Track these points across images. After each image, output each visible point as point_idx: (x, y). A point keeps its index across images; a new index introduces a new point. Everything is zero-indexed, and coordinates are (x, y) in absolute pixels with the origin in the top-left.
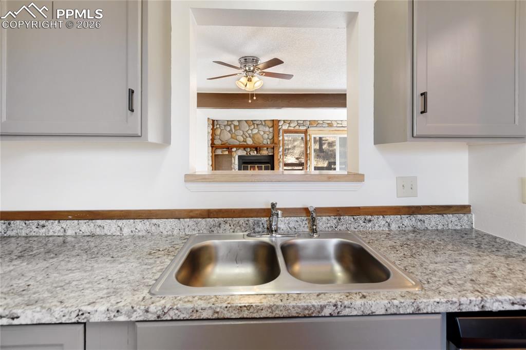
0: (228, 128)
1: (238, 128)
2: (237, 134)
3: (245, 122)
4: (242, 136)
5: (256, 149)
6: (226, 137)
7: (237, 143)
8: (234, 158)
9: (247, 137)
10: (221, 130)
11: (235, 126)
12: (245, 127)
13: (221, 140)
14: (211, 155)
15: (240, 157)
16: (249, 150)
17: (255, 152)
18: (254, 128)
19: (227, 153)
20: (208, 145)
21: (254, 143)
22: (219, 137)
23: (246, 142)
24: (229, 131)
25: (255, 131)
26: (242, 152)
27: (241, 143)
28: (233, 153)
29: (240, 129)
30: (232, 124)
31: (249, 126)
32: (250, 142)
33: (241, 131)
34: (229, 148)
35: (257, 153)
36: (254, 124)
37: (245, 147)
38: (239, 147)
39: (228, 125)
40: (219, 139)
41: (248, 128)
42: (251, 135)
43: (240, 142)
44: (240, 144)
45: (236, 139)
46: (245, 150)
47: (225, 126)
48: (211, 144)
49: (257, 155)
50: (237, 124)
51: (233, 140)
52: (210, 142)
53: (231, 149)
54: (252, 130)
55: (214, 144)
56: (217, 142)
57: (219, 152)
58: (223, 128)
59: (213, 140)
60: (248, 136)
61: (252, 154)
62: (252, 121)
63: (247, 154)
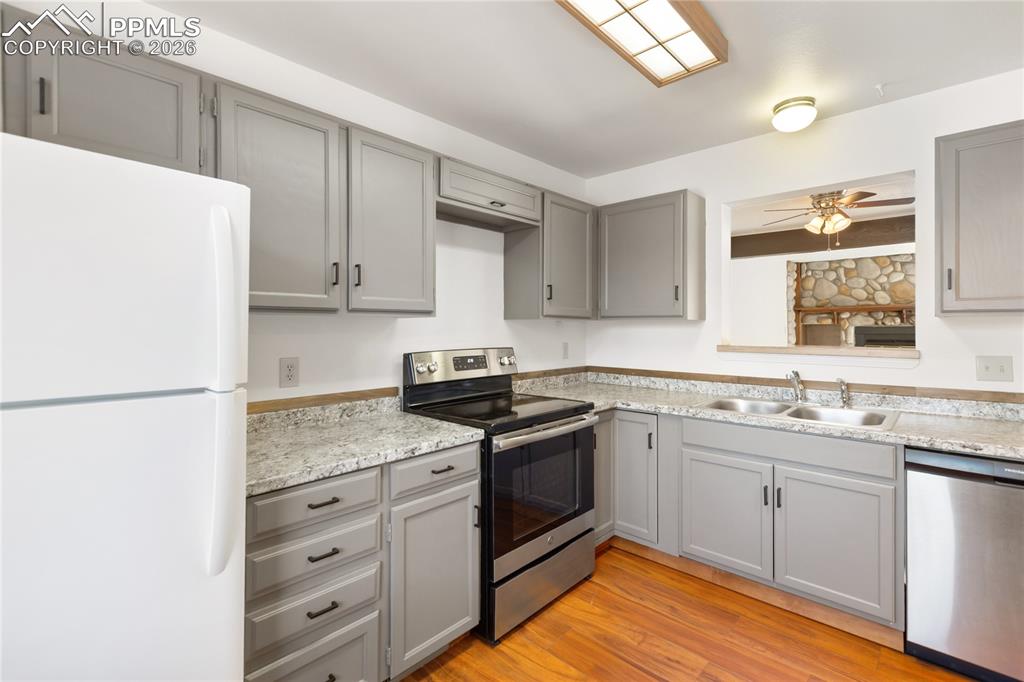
0: (832, 276)
1: (854, 273)
2: (850, 285)
3: (870, 260)
4: (864, 288)
5: (900, 313)
6: (828, 291)
7: (854, 303)
8: (846, 331)
9: (875, 290)
10: (816, 280)
11: (847, 271)
12: (874, 271)
13: (815, 298)
14: (795, 325)
15: (858, 330)
16: (881, 315)
17: (898, 320)
18: (895, 271)
19: (829, 322)
20: (788, 307)
21: (895, 302)
22: (811, 293)
23: (873, 299)
24: (834, 282)
25: (898, 277)
26: (862, 321)
27: (861, 303)
28: (842, 323)
29: (858, 276)
30: (840, 267)
31: (882, 268)
32: (883, 298)
33: (861, 280)
34: (834, 312)
35: (902, 321)
36: (893, 263)
37: (870, 311)
38: (855, 310)
39: (830, 269)
40: (813, 296)
41: (879, 273)
42: (887, 286)
43: (859, 301)
44: (858, 305)
45: (851, 296)
46: (872, 317)
47: (824, 271)
48: (795, 306)
49: (903, 325)
50: (853, 266)
51: (843, 297)
52: (793, 303)
53: (838, 314)
54: (888, 276)
55: (802, 306)
56: (809, 302)
57: (812, 320)
58: (820, 275)
59: (798, 299)
60: (879, 288)
61: (889, 323)
62: (888, 257)
63: (876, 323)
